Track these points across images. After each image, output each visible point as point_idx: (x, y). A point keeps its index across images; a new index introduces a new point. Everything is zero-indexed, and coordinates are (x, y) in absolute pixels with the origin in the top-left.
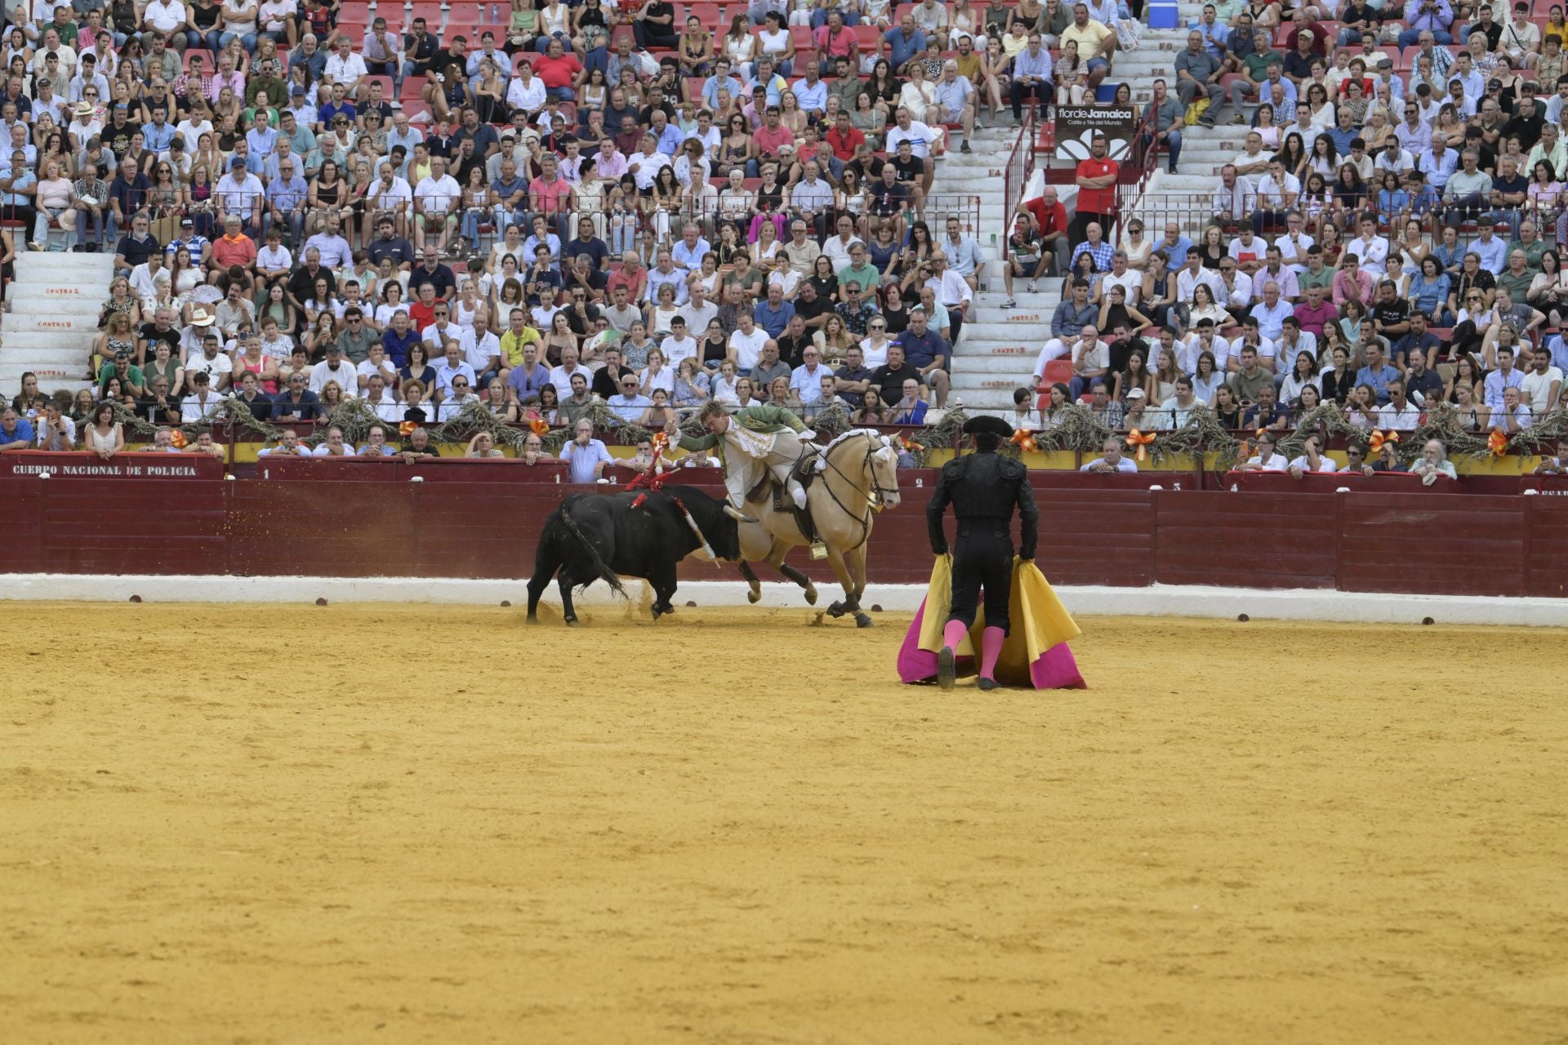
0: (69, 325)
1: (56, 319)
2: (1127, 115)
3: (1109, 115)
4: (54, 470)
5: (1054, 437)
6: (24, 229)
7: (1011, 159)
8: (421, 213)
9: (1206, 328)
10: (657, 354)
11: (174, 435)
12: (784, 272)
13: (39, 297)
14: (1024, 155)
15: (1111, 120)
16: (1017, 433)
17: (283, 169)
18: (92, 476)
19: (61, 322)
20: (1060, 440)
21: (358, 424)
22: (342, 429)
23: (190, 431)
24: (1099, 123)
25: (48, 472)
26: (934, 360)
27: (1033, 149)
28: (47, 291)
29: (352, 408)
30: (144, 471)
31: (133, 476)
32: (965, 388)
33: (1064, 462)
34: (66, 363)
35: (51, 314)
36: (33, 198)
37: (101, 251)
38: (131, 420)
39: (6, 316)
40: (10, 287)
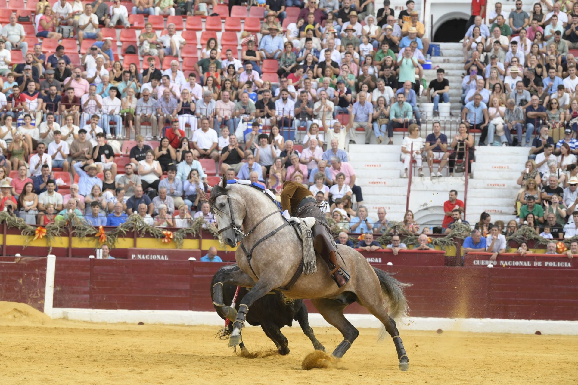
0: (504, 185)
1: (497, 182)
6: (480, 134)
11: (560, 245)
13: (488, 170)
18: (515, 266)
19: (500, 184)
23: (568, 243)
25: (492, 264)
28: (492, 167)
30: (543, 264)
31: (538, 267)
34: (502, 206)
35: (494, 180)
37: (520, 146)
38: (536, 236)
39: (470, 181)
40: (473, 165)
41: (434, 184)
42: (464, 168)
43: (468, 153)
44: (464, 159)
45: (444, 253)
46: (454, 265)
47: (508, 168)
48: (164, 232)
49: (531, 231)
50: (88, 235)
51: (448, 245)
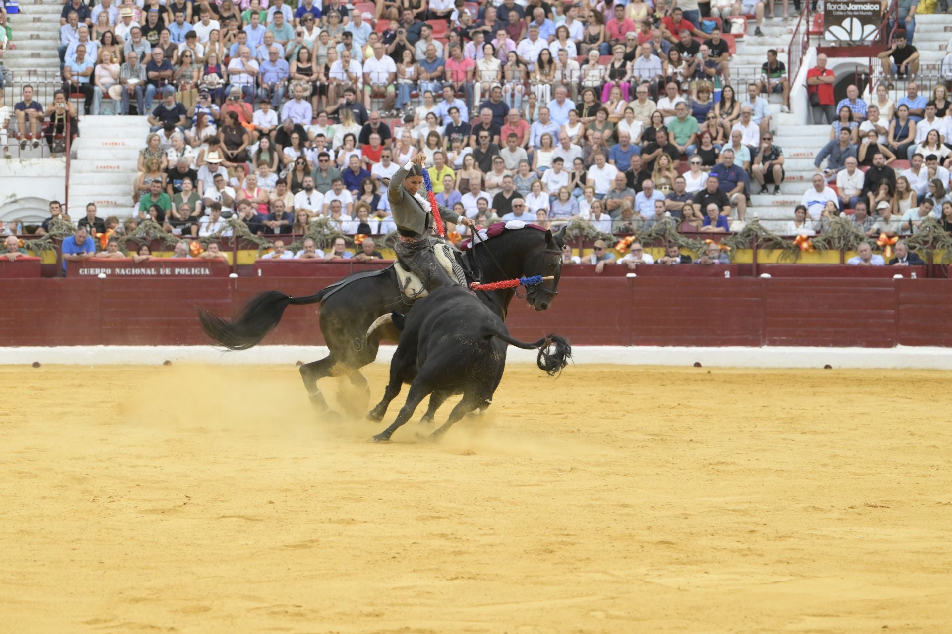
0: (118, 168)
1: (109, 163)
2: (876, 8)
3: (863, 7)
4: (109, 271)
5: (825, 240)
7: (792, 40)
8: (369, 84)
9: (933, 161)
10: (538, 184)
11: (194, 246)
12: (629, 122)
13: (97, 148)
14: (801, 37)
15: (864, 11)
16: (798, 238)
17: (270, 53)
18: (136, 276)
19: (113, 166)
20: (829, 243)
21: (325, 236)
22: (314, 239)
23: (205, 242)
24: (856, 13)
25: (105, 273)
26: (736, 185)
27: (808, 33)
28: (103, 144)
29: (321, 225)
30: (173, 271)
31: (165, 276)
32: (760, 206)
33: (832, 258)
34: (116, 195)
35: (106, 160)
36: (92, 77)
37: (142, 114)
38: (162, 235)
39: (73, 162)
40: (77, 141)
41: (24, 167)
42: (64, 145)
43: (69, 125)
44: (64, 134)
45: (39, 260)
46: (55, 275)
47: (124, 144)
49: (155, 228)
51: (45, 249)
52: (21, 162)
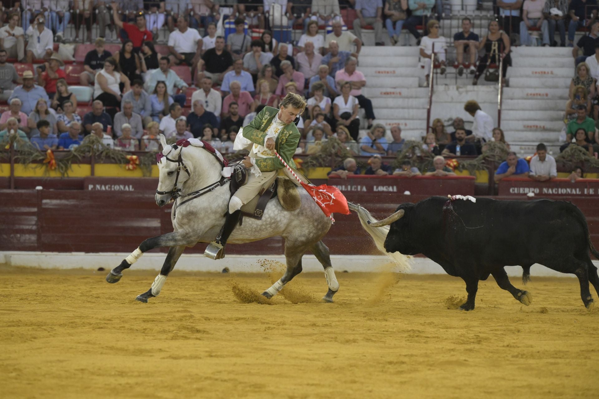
0: (547, 95)
1: (538, 91)
4: (537, 191)
13: (527, 76)
18: (562, 195)
19: (542, 93)
25: (533, 192)
28: (533, 73)
30: (596, 191)
31: (589, 195)
34: (544, 120)
35: (535, 88)
38: (587, 157)
41: (460, 93)
42: (497, 74)
44: (498, 63)
45: (473, 179)
47: (552, 73)
48: (129, 157)
49: (581, 151)
50: (34, 161)
51: (478, 169)
52: (458, 89)
